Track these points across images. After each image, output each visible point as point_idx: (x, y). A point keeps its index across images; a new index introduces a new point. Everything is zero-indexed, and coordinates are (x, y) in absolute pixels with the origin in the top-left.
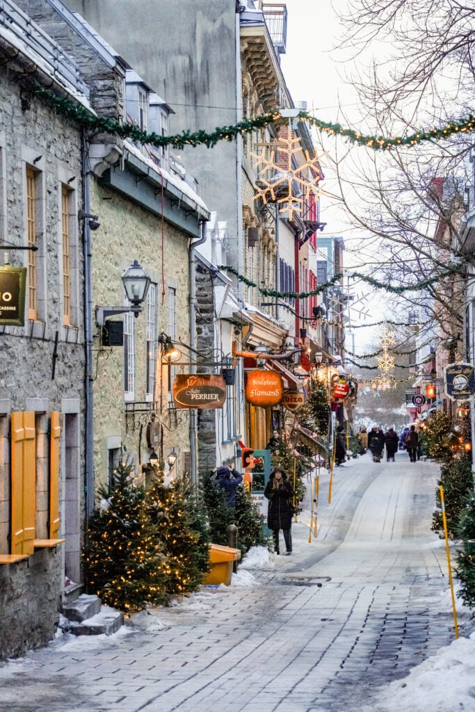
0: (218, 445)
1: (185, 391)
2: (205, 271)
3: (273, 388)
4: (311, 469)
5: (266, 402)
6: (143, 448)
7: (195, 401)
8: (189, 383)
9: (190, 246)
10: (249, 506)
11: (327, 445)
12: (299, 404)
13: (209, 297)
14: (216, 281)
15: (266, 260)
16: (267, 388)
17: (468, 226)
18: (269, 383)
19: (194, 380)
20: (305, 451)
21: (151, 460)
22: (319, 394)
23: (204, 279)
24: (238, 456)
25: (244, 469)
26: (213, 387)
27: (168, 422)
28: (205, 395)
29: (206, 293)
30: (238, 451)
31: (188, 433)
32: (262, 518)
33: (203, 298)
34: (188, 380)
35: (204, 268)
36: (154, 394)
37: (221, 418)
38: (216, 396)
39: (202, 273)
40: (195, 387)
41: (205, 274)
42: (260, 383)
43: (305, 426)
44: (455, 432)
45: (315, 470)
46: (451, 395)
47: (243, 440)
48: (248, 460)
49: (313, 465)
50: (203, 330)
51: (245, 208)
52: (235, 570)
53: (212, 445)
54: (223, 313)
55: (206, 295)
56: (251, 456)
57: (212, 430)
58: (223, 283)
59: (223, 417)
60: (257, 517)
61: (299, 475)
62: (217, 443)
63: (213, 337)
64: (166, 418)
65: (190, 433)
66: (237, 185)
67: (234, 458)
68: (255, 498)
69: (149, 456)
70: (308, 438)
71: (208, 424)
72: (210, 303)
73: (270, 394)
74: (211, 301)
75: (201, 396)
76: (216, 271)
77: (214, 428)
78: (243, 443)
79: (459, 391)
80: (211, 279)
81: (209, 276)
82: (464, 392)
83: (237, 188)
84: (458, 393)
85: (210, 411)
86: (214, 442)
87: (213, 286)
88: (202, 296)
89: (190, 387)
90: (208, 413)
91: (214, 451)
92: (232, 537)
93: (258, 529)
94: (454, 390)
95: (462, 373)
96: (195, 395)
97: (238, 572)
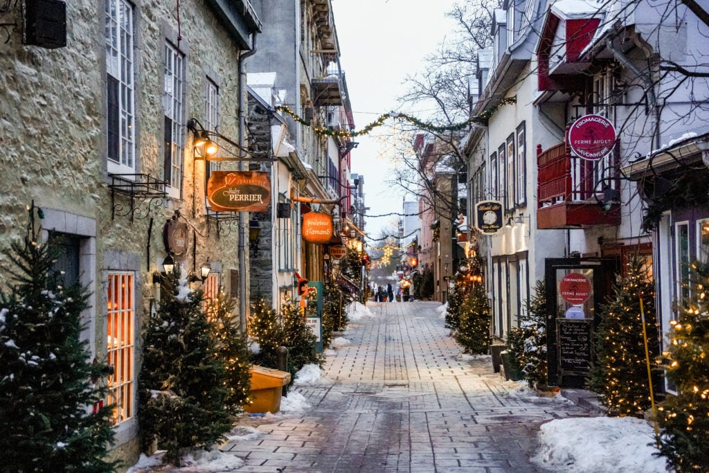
0: (275, 272)
1: (221, 191)
2: (263, 111)
3: (325, 228)
4: (350, 302)
5: (319, 239)
6: (157, 251)
7: (234, 203)
8: (227, 181)
9: (240, 58)
10: (303, 327)
11: (360, 287)
12: (343, 254)
13: (267, 135)
14: (273, 121)
15: (319, 149)
16: (320, 228)
17: (512, 58)
18: (321, 223)
19: (233, 177)
20: (346, 290)
21: (166, 266)
22: (354, 254)
23: (262, 119)
24: (295, 286)
25: (300, 297)
26: (257, 186)
27: (205, 230)
28: (246, 197)
29: (263, 131)
30: (295, 282)
31: (236, 250)
32: (315, 337)
33: (262, 137)
34: (226, 178)
35: (263, 109)
36: (181, 190)
37: (277, 247)
38: (259, 196)
39: (260, 113)
40: (234, 187)
41: (263, 114)
42: (314, 224)
43: (344, 274)
44: (460, 271)
45: (353, 303)
46: (481, 228)
47: (300, 273)
48: (303, 289)
49: (351, 299)
50: (261, 166)
51: (302, 86)
52: (285, 394)
53: (269, 272)
54: (280, 152)
55: (264, 134)
56: (306, 285)
57: (269, 258)
58: (279, 123)
59: (279, 247)
60: (310, 338)
61: (343, 306)
62: (273, 270)
63: (270, 172)
64: (202, 226)
65: (239, 252)
66: (295, 64)
67: (291, 286)
68: (309, 321)
69: (162, 260)
70: (348, 282)
71: (265, 252)
72: (268, 141)
73: (322, 232)
74: (269, 139)
75: (241, 197)
76: (272, 112)
77: (271, 256)
78: (300, 275)
79: (489, 225)
80: (268, 119)
81: (266, 117)
82: (493, 226)
83: (295, 67)
84: (487, 227)
85: (267, 241)
86: (271, 269)
87: (270, 126)
88: (260, 135)
89: (228, 186)
90: (265, 242)
91: (270, 277)
92: (282, 359)
93: (311, 348)
94: (484, 224)
95: (491, 210)
96: (234, 196)
97: (288, 394)
